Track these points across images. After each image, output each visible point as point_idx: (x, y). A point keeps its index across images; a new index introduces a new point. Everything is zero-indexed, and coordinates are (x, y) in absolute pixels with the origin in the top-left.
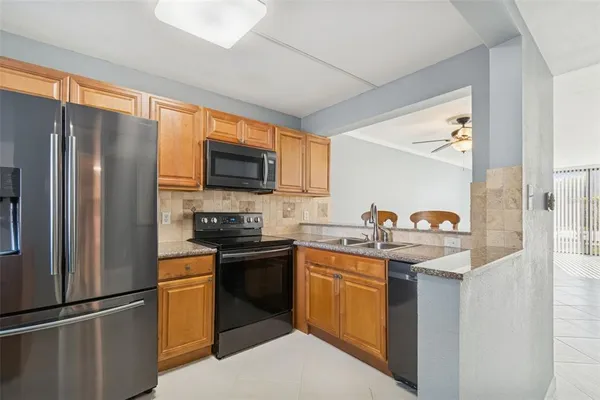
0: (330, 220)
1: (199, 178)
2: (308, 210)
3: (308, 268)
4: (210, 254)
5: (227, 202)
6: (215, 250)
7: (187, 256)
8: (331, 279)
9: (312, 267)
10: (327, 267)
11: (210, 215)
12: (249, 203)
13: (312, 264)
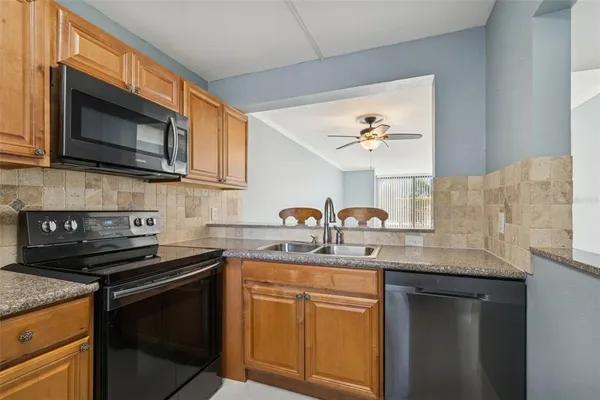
0: (245, 220)
1: (42, 140)
2: (216, 208)
3: (250, 289)
4: (83, 296)
5: (91, 192)
6: (94, 286)
7: (26, 311)
8: (291, 302)
9: (256, 287)
10: (282, 286)
11: (60, 216)
12: (134, 195)
13: (256, 282)
